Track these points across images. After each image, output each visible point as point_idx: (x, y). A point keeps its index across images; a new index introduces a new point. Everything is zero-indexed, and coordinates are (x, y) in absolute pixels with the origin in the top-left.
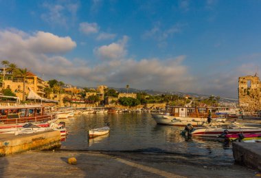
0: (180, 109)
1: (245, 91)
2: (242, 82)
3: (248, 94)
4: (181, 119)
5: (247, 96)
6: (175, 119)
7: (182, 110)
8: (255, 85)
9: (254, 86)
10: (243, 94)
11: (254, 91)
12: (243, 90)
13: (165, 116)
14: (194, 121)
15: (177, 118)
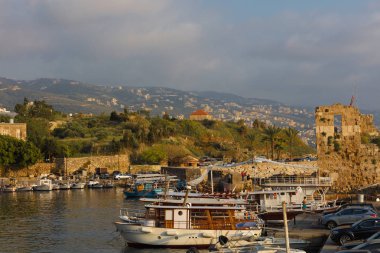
0: (176, 212)
1: (329, 142)
2: (323, 120)
3: (337, 149)
4: (177, 232)
5: (334, 154)
6: (165, 234)
7: (180, 213)
8: (350, 128)
9: (347, 131)
10: (326, 148)
11: (348, 141)
12: (325, 139)
13: (144, 229)
14: (202, 236)
15: (170, 231)
